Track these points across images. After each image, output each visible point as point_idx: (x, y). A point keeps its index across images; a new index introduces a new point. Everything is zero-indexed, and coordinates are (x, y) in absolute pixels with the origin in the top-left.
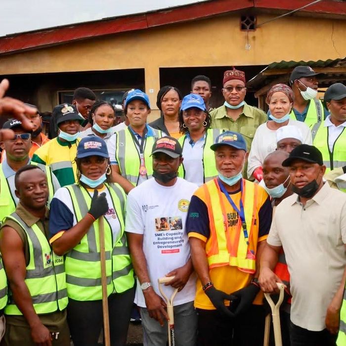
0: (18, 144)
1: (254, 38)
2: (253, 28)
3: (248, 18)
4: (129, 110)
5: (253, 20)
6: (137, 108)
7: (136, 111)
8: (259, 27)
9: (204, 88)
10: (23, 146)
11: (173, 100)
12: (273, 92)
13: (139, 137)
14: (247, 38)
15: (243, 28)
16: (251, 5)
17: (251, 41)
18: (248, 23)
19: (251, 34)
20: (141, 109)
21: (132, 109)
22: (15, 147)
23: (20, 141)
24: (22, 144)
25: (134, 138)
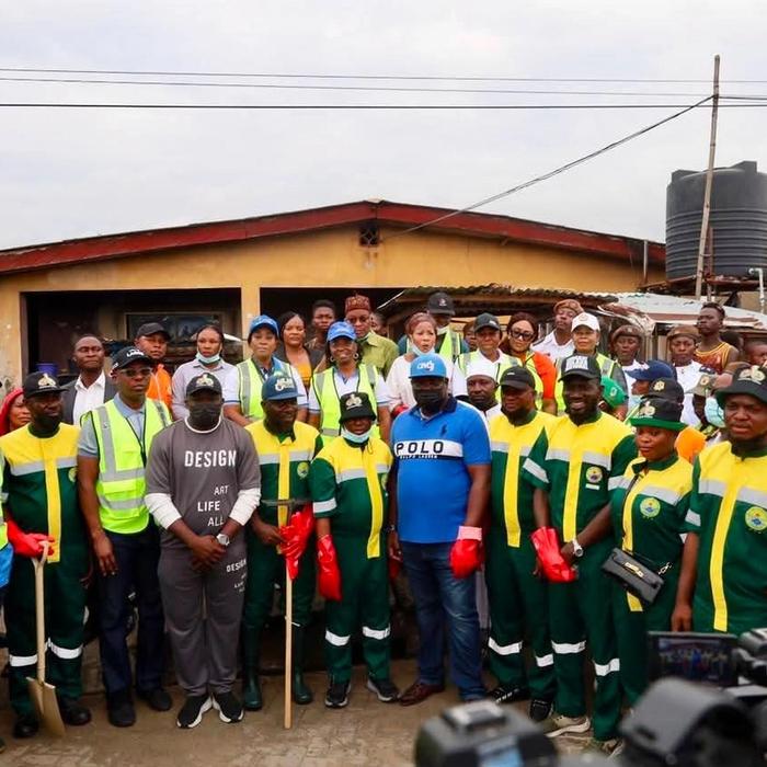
0: (137, 380)
1: (376, 255)
2: (375, 243)
3: (368, 231)
4: (254, 339)
5: (374, 233)
6: (264, 337)
7: (263, 340)
8: (382, 242)
9: (327, 316)
10: (143, 383)
11: (297, 328)
12: (419, 322)
13: (265, 370)
14: (368, 254)
15: (363, 243)
16: (373, 216)
17: (372, 259)
18: (369, 236)
19: (373, 250)
20: (269, 338)
21: (258, 338)
22: (133, 383)
23: (140, 377)
24: (141, 380)
25: (260, 372)
